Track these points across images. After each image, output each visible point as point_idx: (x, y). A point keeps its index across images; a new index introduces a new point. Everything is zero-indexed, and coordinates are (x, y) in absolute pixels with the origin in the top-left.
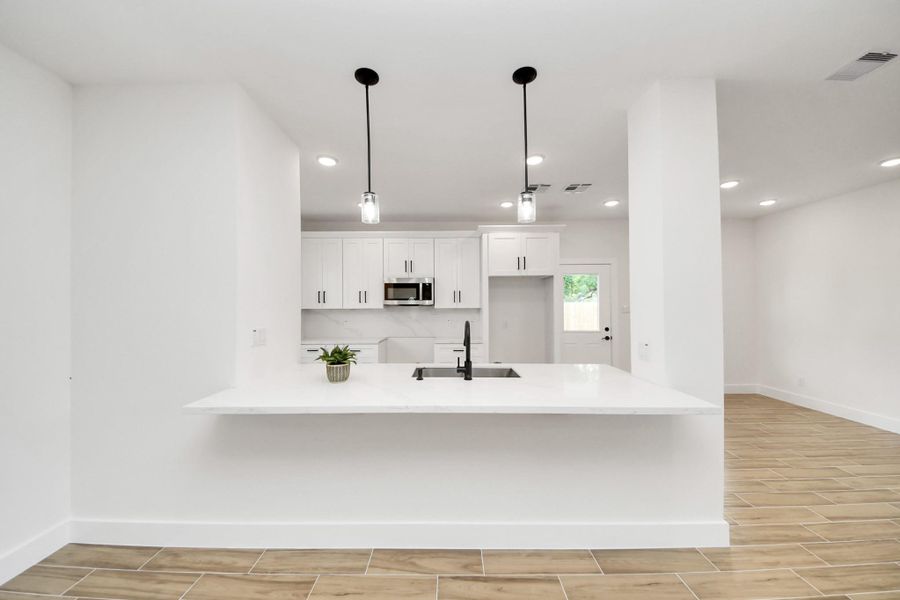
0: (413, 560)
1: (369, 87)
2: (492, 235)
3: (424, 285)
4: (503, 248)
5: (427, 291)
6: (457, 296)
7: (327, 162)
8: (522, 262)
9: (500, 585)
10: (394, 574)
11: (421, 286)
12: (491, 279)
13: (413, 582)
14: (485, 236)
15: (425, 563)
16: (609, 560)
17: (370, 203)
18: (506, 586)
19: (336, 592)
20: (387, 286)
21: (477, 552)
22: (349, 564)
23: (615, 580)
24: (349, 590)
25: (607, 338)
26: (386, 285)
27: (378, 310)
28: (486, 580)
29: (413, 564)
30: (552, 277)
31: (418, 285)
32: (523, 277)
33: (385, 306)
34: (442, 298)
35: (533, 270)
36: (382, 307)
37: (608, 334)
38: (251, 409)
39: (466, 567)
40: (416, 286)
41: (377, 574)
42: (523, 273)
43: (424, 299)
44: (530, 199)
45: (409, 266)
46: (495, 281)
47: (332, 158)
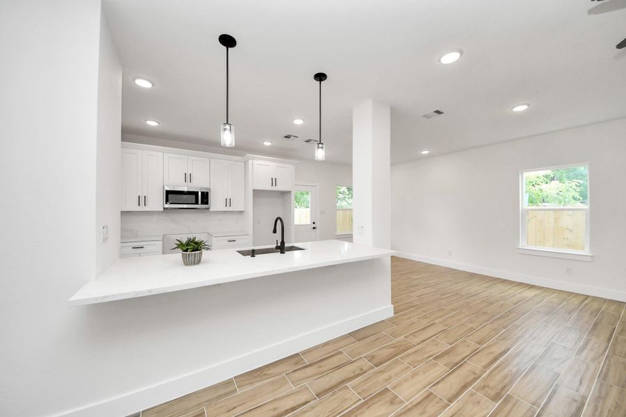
0: (265, 372)
1: (229, 49)
2: (256, 162)
3: (202, 193)
4: (263, 170)
5: (205, 197)
6: (228, 202)
7: (143, 84)
8: (274, 182)
9: (318, 365)
10: (258, 384)
11: (200, 194)
12: (255, 191)
13: (272, 383)
14: (250, 162)
15: (272, 371)
16: (357, 335)
17: (228, 132)
18: (321, 364)
19: (227, 410)
20: (168, 193)
21: (297, 355)
22: (222, 392)
23: (363, 342)
24: (235, 405)
25: (314, 228)
26: (167, 191)
27: (158, 213)
28: (310, 365)
29: (265, 375)
30: (290, 192)
31: (197, 192)
32: (275, 191)
33: (164, 208)
34: (216, 203)
35: (280, 187)
36: (162, 210)
37: (314, 226)
38: (150, 291)
39: (296, 363)
40: (196, 194)
41: (248, 388)
42: (274, 188)
43: (202, 204)
44: (322, 147)
45: (188, 178)
46: (257, 193)
47: (149, 81)
